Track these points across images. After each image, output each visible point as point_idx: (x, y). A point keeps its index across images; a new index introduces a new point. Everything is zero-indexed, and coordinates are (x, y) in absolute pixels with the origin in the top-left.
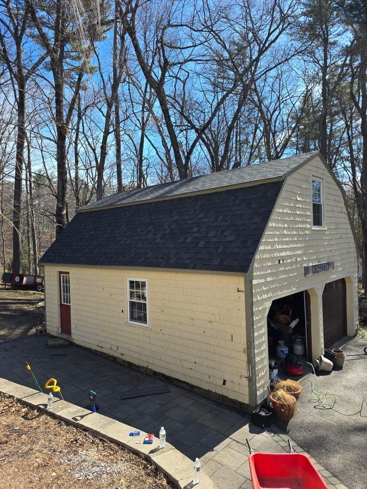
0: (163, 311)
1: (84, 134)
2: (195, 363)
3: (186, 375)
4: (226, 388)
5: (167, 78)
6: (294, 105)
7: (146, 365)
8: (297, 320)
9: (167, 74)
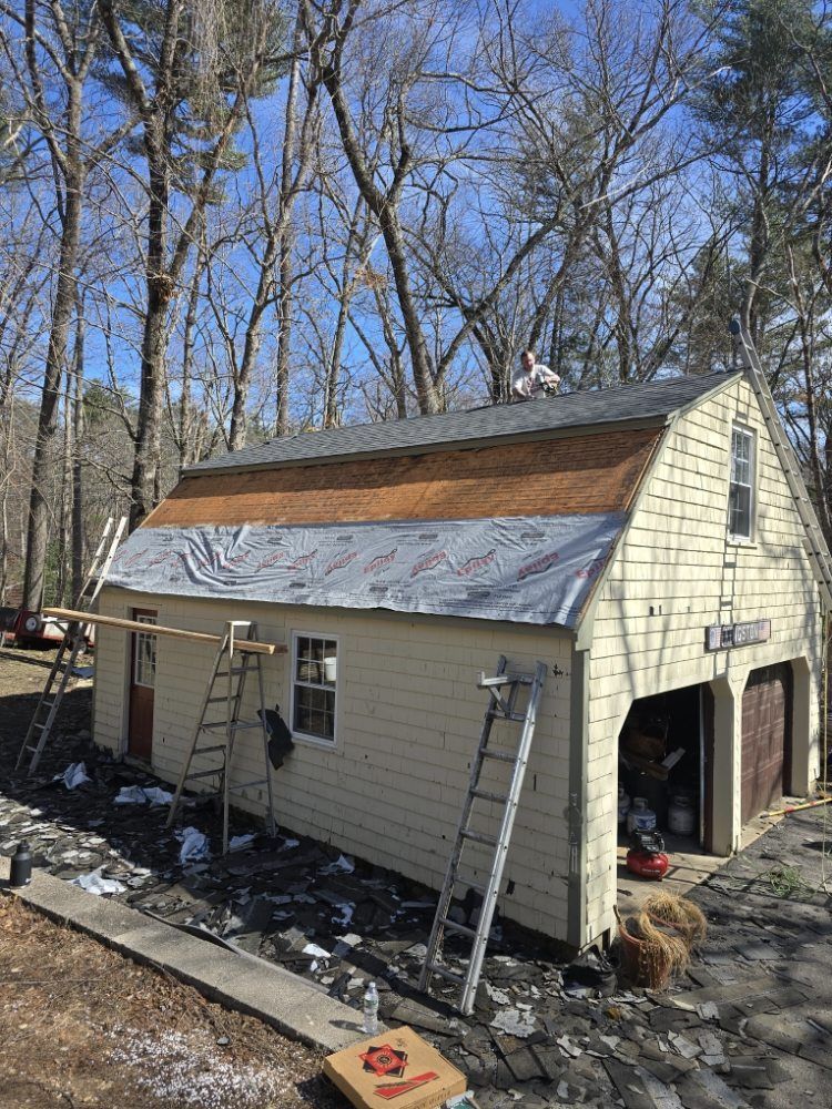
0: (373, 712)
1: (210, 300)
2: (444, 837)
3: (419, 865)
4: (514, 902)
5: (407, 188)
6: (683, 270)
7: (324, 838)
8: (681, 751)
9: (406, 180)
